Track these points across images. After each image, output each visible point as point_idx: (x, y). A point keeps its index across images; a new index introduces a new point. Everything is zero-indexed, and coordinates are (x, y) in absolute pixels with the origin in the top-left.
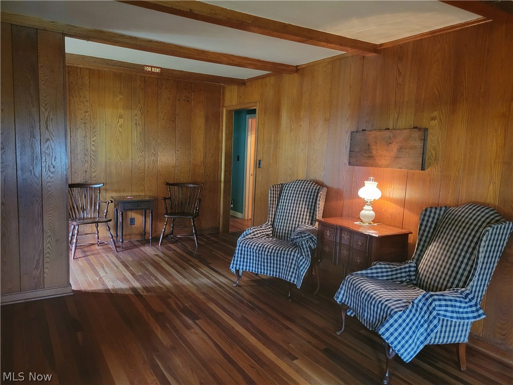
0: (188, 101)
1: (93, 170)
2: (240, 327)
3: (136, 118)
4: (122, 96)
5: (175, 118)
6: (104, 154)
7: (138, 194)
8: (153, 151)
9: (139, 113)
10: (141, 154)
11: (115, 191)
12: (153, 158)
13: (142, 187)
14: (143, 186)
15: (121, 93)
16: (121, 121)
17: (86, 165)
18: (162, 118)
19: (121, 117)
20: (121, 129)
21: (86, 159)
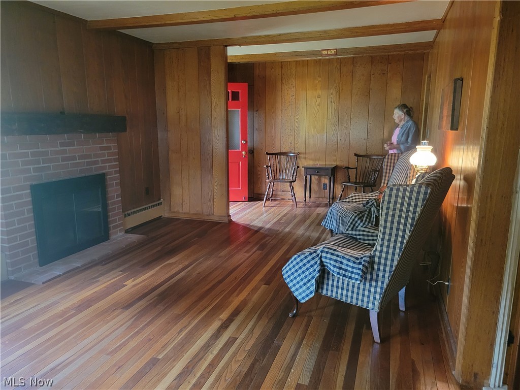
0: (383, 74)
1: (296, 142)
2: (275, 261)
3: (332, 96)
4: (320, 79)
5: (369, 93)
6: (305, 129)
7: (330, 163)
8: (345, 125)
9: (334, 92)
10: (334, 128)
11: (312, 160)
12: (345, 131)
13: (335, 158)
14: (335, 156)
15: (320, 76)
16: (319, 100)
17: (291, 138)
18: (355, 94)
19: (319, 97)
20: (318, 107)
21: (291, 133)
